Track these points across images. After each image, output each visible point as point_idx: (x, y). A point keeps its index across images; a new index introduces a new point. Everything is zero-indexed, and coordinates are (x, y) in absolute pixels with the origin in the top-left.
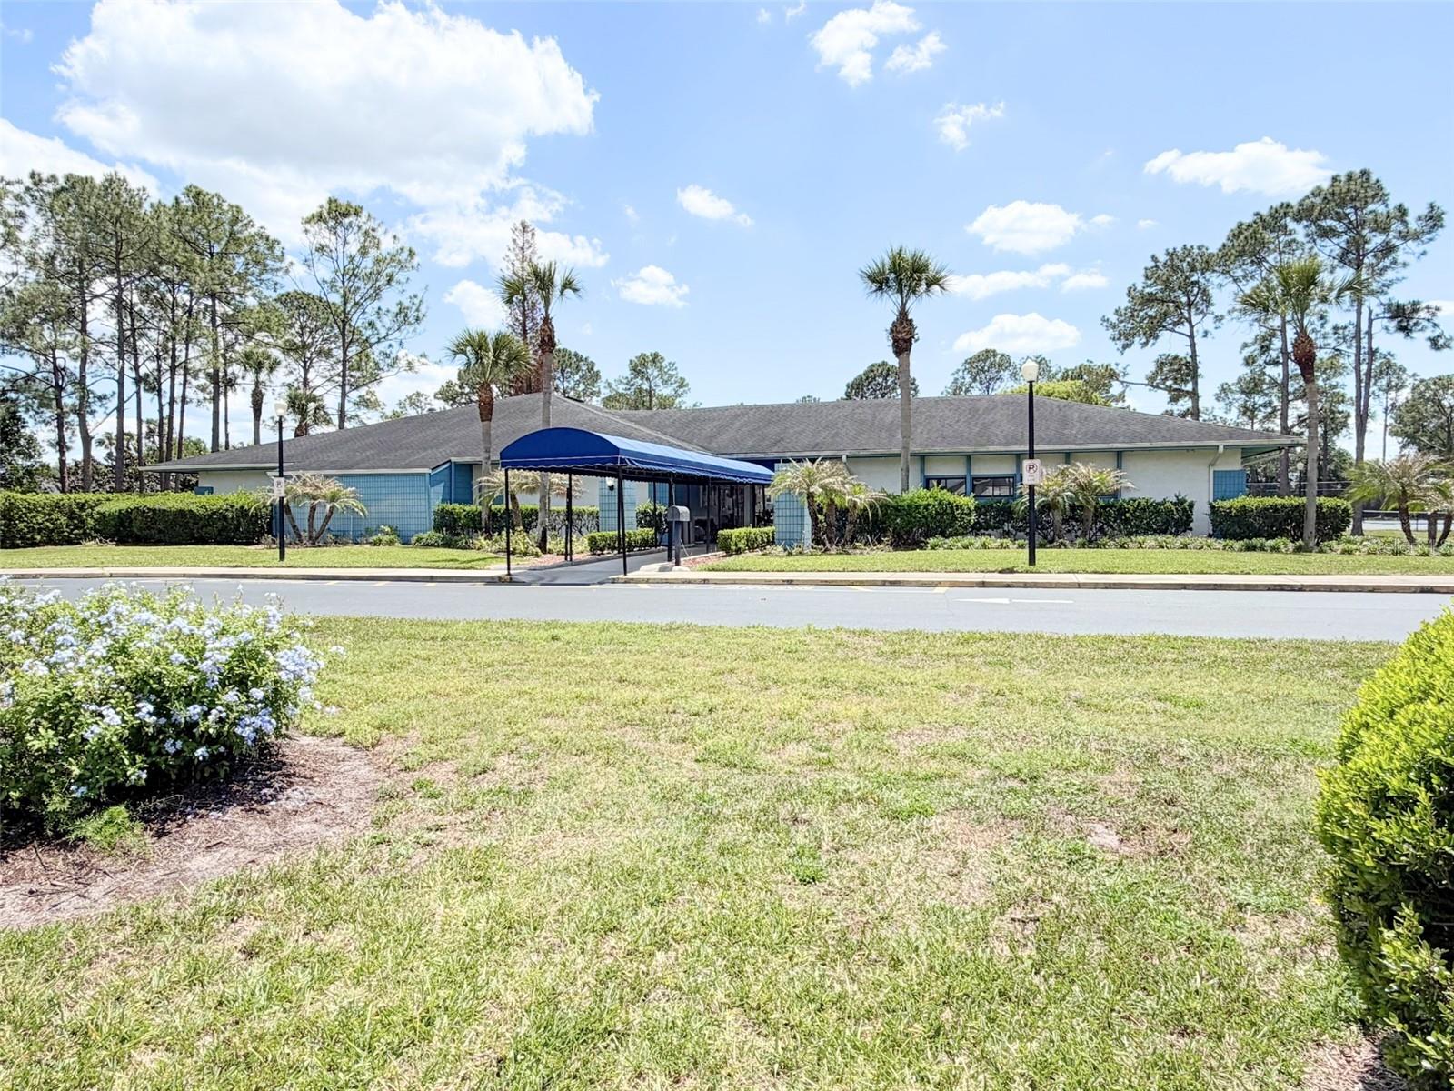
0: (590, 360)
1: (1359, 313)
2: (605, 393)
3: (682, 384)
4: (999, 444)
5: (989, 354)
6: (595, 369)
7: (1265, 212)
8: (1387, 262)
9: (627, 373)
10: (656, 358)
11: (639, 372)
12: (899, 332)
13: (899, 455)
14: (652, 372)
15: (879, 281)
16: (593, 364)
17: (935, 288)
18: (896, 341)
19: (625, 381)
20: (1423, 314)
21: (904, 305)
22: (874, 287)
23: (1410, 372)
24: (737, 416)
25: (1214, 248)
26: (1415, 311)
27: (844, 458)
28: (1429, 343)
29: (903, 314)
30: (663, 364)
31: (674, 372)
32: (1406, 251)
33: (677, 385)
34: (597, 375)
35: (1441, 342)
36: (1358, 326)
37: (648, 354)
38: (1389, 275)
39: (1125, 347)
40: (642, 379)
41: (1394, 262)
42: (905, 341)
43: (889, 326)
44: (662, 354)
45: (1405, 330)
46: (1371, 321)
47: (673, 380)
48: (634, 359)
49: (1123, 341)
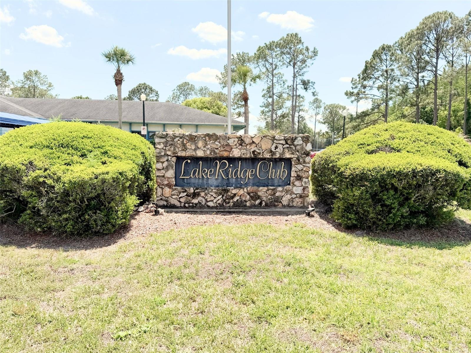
0: (4, 70)
1: (294, 82)
2: (12, 87)
3: (50, 85)
4: (157, 120)
5: (186, 84)
6: (7, 75)
7: (268, 43)
8: (304, 65)
9: (22, 78)
10: (36, 73)
11: (28, 78)
12: (117, 77)
13: (117, 122)
14: (34, 78)
15: (109, 57)
16: (5, 72)
17: (130, 62)
18: (116, 80)
19: (22, 82)
20: (310, 84)
21: (119, 67)
22: (107, 59)
23: (323, 102)
24: (60, 103)
25: (252, 54)
26: (309, 83)
27: (99, 122)
28: (312, 94)
29: (118, 71)
30: (41, 75)
31: (46, 80)
32: (309, 62)
33: (48, 85)
34: (8, 77)
35: (315, 94)
36: (293, 86)
37: (33, 71)
38: (304, 70)
39: (224, 87)
40: (30, 82)
41: (306, 65)
42: (119, 81)
43: (114, 74)
44: (40, 71)
45: (306, 89)
46: (296, 85)
47: (46, 83)
48: (26, 72)
49: (223, 85)
